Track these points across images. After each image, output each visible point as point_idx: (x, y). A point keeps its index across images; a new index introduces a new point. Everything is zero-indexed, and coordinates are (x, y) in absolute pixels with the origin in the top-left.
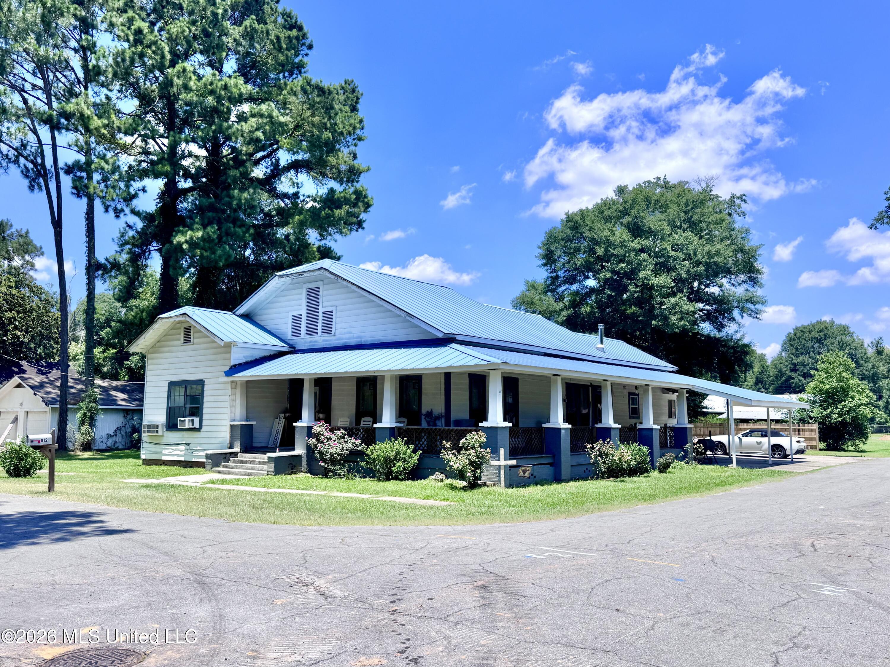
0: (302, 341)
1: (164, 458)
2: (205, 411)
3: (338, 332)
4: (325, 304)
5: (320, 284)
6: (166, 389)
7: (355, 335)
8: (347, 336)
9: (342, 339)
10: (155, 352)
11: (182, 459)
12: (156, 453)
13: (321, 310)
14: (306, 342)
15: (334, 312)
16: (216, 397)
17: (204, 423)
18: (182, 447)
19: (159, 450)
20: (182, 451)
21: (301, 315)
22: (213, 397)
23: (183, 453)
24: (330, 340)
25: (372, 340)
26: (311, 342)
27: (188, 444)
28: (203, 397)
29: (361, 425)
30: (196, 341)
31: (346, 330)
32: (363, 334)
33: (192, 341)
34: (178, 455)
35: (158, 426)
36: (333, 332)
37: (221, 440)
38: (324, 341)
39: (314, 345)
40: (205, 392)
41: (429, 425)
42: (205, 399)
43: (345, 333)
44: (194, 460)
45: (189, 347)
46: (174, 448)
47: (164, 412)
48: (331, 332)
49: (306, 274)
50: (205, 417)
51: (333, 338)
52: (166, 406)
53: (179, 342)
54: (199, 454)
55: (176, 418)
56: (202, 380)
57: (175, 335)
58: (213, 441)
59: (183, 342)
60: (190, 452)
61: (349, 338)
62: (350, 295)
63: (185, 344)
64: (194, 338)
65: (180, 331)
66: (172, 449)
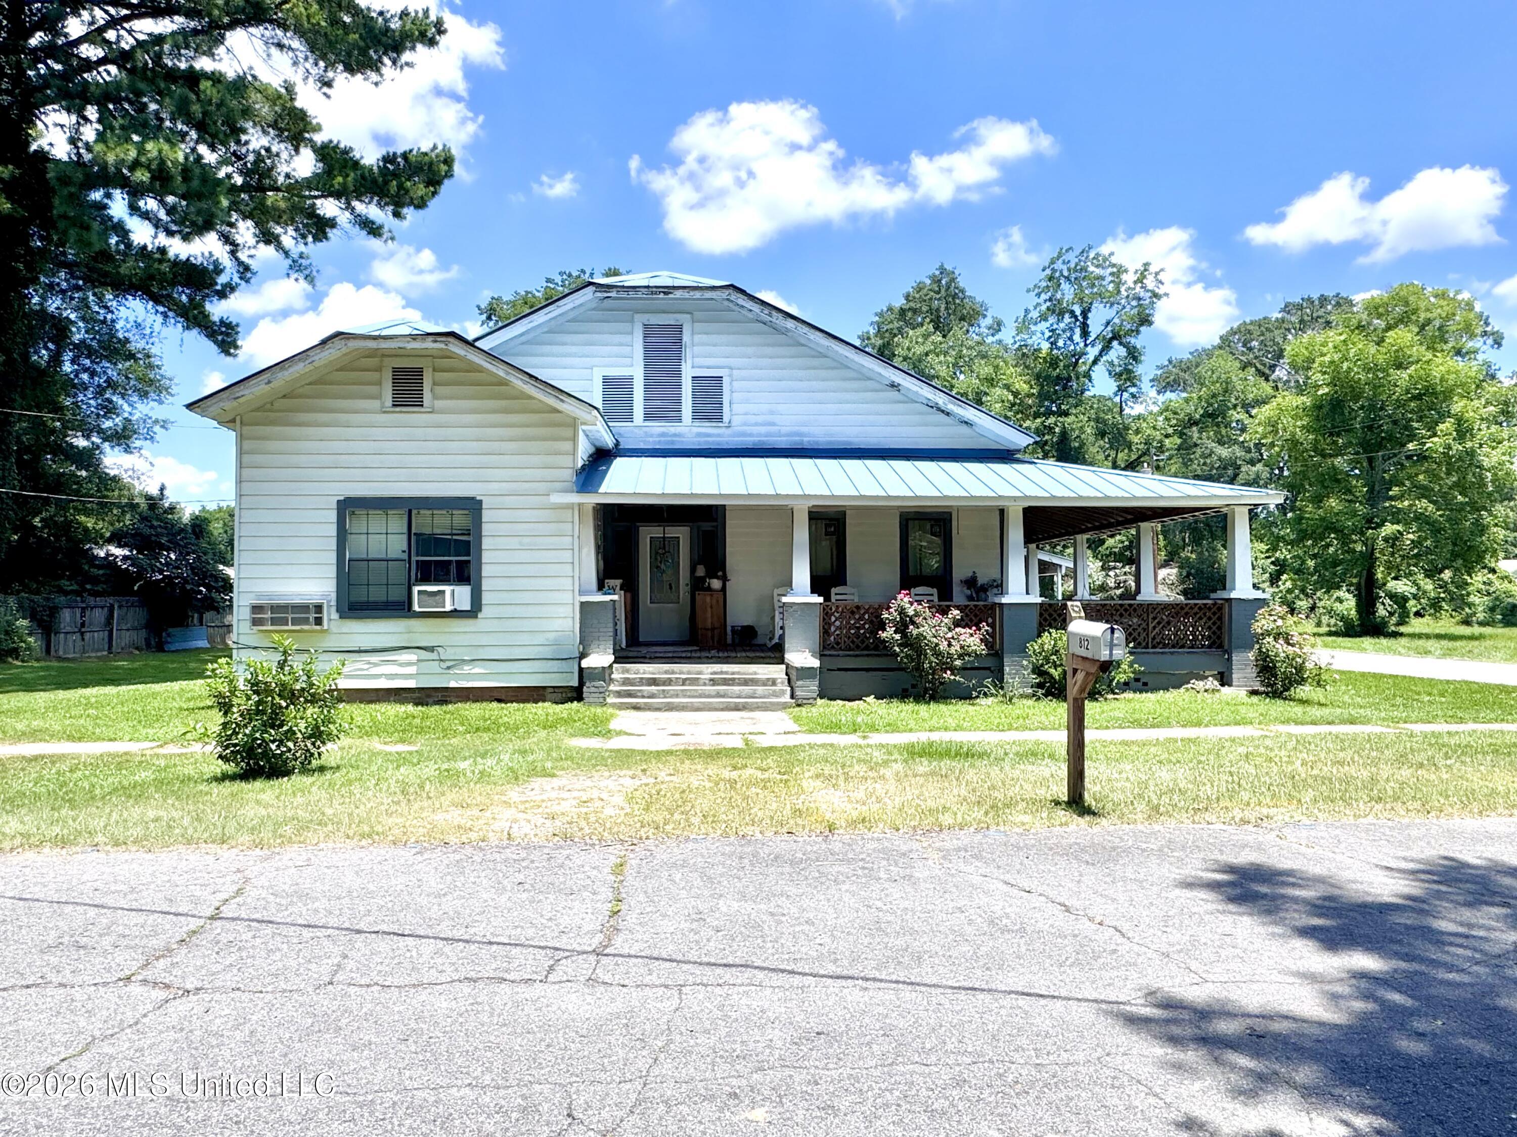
0: (636, 431)
1: (344, 684)
2: (486, 571)
3: (737, 420)
4: (699, 361)
5: (684, 319)
6: (333, 516)
7: (784, 430)
8: (763, 430)
9: (751, 435)
11: (411, 684)
13: (688, 372)
14: (647, 434)
15: (726, 381)
16: (526, 540)
17: (486, 598)
18: (411, 657)
20: (409, 664)
21: (631, 378)
23: (412, 670)
24: (719, 435)
25: (830, 443)
26: (663, 435)
27: (431, 649)
28: (479, 537)
29: (833, 600)
30: (439, 404)
31: (760, 419)
32: (805, 429)
33: (426, 402)
35: (319, 608)
36: (726, 418)
37: (552, 636)
38: (699, 435)
39: (673, 442)
40: (485, 527)
41: (970, 598)
42: (486, 543)
43: (756, 424)
44: (453, 684)
45: (413, 417)
46: (375, 658)
47: (332, 571)
48: (720, 419)
49: (678, 294)
50: (486, 585)
51: (728, 432)
52: (332, 557)
53: (376, 404)
54: (477, 670)
55: (371, 588)
56: (473, 498)
57: (354, 384)
58: (525, 639)
59: (389, 402)
60: (435, 667)
61: (768, 435)
62: (769, 350)
63: (398, 409)
64: (435, 397)
65: (376, 375)
66: (369, 663)
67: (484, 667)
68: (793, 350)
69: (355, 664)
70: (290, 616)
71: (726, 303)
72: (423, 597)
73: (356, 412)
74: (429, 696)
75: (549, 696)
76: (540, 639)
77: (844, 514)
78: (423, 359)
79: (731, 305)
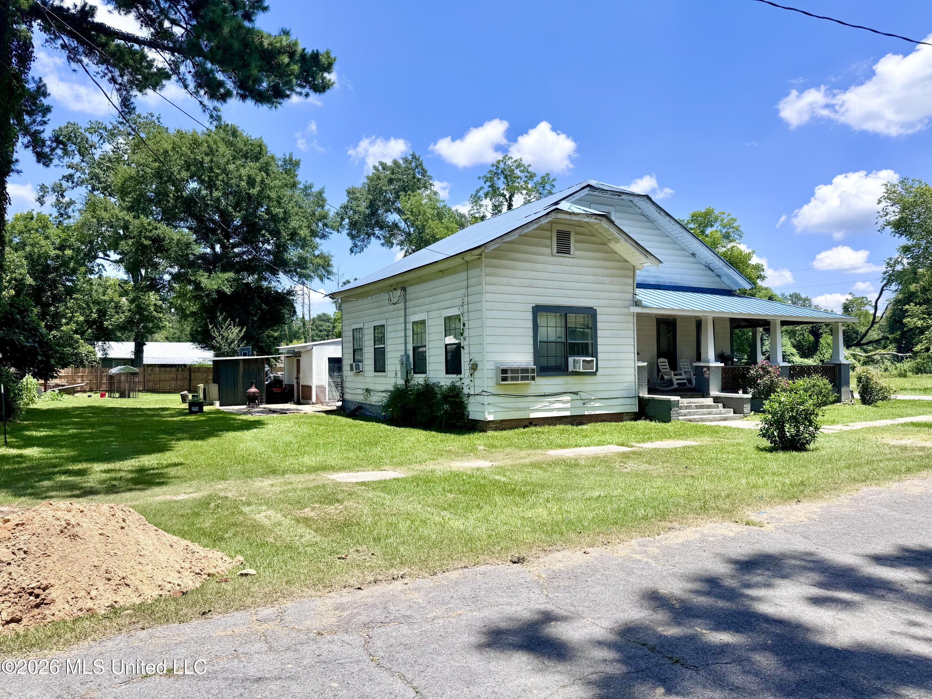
1: (533, 415)
2: (600, 349)
5: (611, 209)
6: (530, 316)
7: (652, 274)
10: (500, 258)
11: (568, 413)
12: (518, 409)
16: (615, 332)
17: (600, 364)
18: (567, 398)
19: (526, 405)
20: (567, 402)
22: (610, 332)
23: (568, 405)
25: (670, 282)
27: (576, 393)
28: (596, 330)
30: (578, 253)
32: (660, 275)
33: (572, 252)
34: (559, 409)
35: (533, 370)
37: (626, 384)
40: (599, 324)
42: (599, 333)
44: (586, 413)
45: (564, 259)
46: (553, 399)
47: (531, 349)
49: (624, 197)
50: (600, 356)
52: (531, 341)
53: (548, 251)
54: (596, 405)
55: (549, 359)
56: (591, 308)
57: (538, 238)
58: (615, 387)
59: (555, 251)
60: (580, 403)
61: (646, 277)
62: (646, 231)
63: (560, 255)
64: (576, 249)
65: (548, 234)
66: (550, 402)
67: (601, 403)
68: (655, 232)
69: (545, 403)
70: (520, 375)
71: (629, 203)
72: (585, 364)
73: (539, 254)
74: (575, 420)
75: (625, 418)
76: (622, 386)
77: (675, 320)
78: (571, 227)
79: (631, 204)
